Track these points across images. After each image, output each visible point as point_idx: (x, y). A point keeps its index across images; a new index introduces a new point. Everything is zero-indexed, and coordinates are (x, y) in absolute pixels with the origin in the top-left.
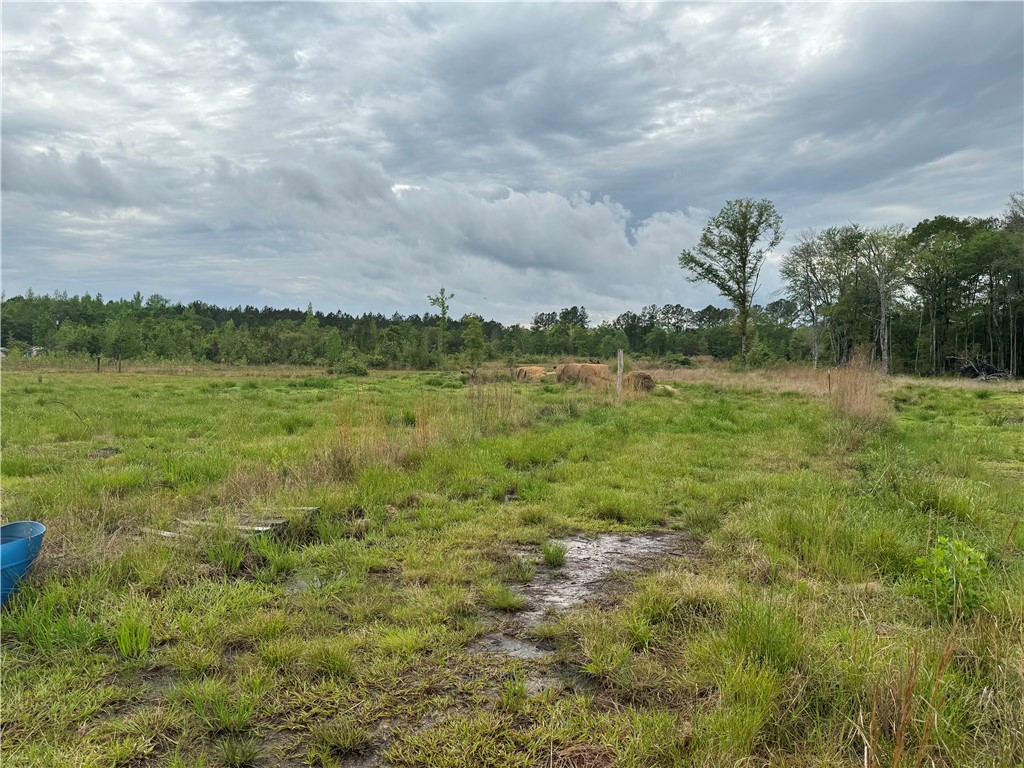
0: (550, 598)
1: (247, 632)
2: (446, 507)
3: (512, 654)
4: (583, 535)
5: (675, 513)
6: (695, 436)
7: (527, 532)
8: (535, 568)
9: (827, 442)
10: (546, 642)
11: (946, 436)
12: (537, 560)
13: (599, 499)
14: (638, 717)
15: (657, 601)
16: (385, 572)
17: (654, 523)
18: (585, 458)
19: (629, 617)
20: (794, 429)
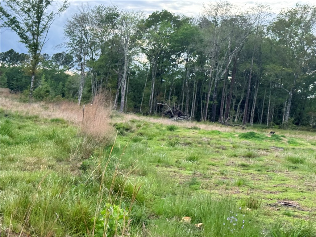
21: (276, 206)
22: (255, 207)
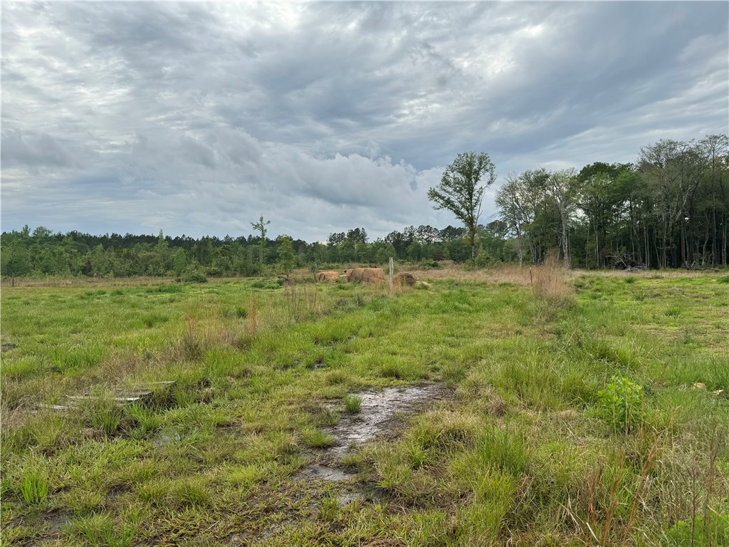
0: (352, 436)
1: (126, 478)
2: (272, 376)
3: (326, 478)
4: (372, 389)
5: (435, 370)
6: (445, 316)
7: (333, 390)
8: (340, 415)
9: (532, 316)
10: (350, 468)
11: (609, 309)
12: (341, 409)
13: (382, 363)
14: (419, 516)
15: (427, 432)
16: (228, 426)
17: (421, 377)
18: (371, 335)
19: (408, 445)
20: (509, 309)
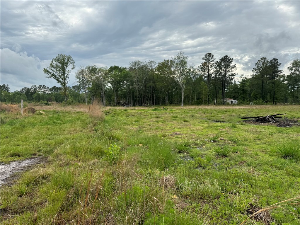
4: (3, 164)
6: (49, 126)
9: (88, 124)
13: (11, 150)
15: (29, 179)
17: (32, 155)
18: (7, 137)
19: (18, 186)
20: (79, 122)
21: (172, 135)
22: (165, 137)
